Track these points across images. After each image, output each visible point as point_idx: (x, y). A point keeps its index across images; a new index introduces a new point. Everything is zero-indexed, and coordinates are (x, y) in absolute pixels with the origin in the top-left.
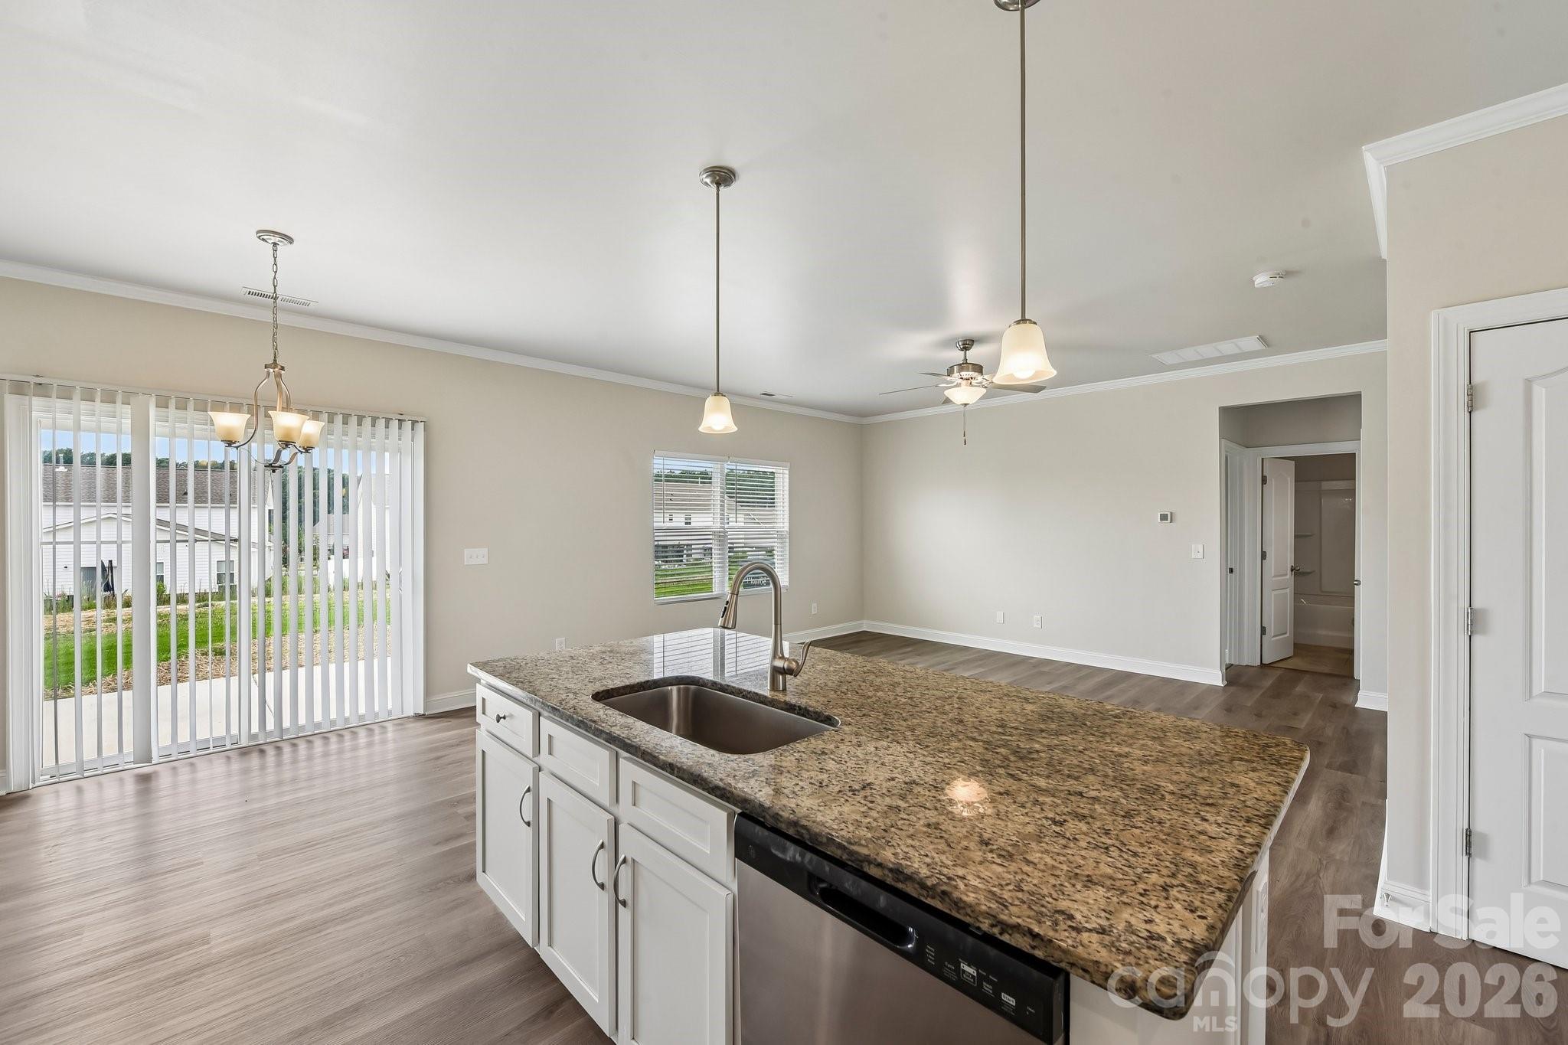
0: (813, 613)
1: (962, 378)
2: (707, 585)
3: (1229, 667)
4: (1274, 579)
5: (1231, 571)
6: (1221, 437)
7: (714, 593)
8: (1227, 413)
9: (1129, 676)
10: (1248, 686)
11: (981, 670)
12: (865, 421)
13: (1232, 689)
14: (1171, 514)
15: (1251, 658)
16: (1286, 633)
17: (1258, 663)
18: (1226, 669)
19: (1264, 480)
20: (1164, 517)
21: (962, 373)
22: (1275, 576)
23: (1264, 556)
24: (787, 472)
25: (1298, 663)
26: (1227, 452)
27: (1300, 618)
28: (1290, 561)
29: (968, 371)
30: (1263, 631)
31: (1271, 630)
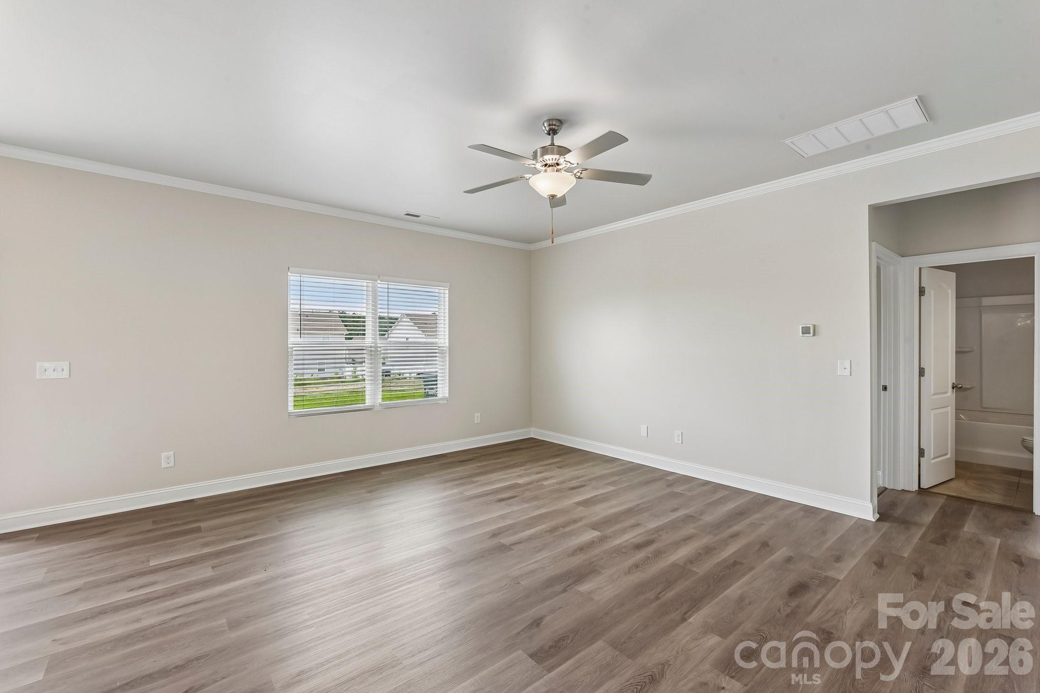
0: (476, 422)
1: (546, 165)
2: (359, 395)
3: (882, 492)
4: (933, 397)
5: (885, 388)
6: (872, 239)
7: (367, 404)
8: (879, 212)
9: (768, 501)
10: (905, 523)
11: (611, 488)
12: (533, 247)
13: (886, 525)
14: (814, 326)
15: (907, 482)
16: (946, 454)
17: (915, 488)
18: (878, 496)
19: (922, 292)
20: (806, 331)
21: (547, 157)
22: (934, 394)
23: (922, 372)
24: (447, 292)
25: (961, 489)
26: (878, 257)
27: (961, 435)
28: (951, 378)
29: (552, 153)
30: (921, 453)
31: (930, 452)
